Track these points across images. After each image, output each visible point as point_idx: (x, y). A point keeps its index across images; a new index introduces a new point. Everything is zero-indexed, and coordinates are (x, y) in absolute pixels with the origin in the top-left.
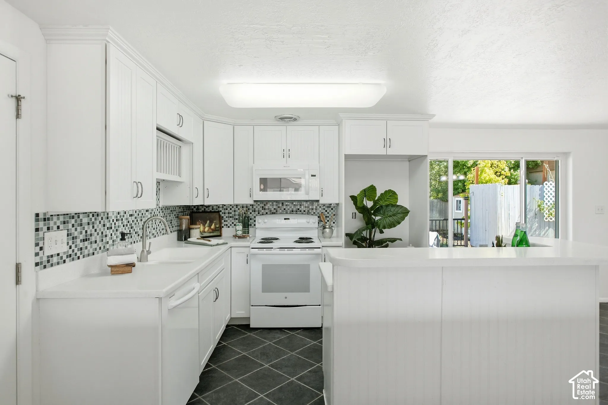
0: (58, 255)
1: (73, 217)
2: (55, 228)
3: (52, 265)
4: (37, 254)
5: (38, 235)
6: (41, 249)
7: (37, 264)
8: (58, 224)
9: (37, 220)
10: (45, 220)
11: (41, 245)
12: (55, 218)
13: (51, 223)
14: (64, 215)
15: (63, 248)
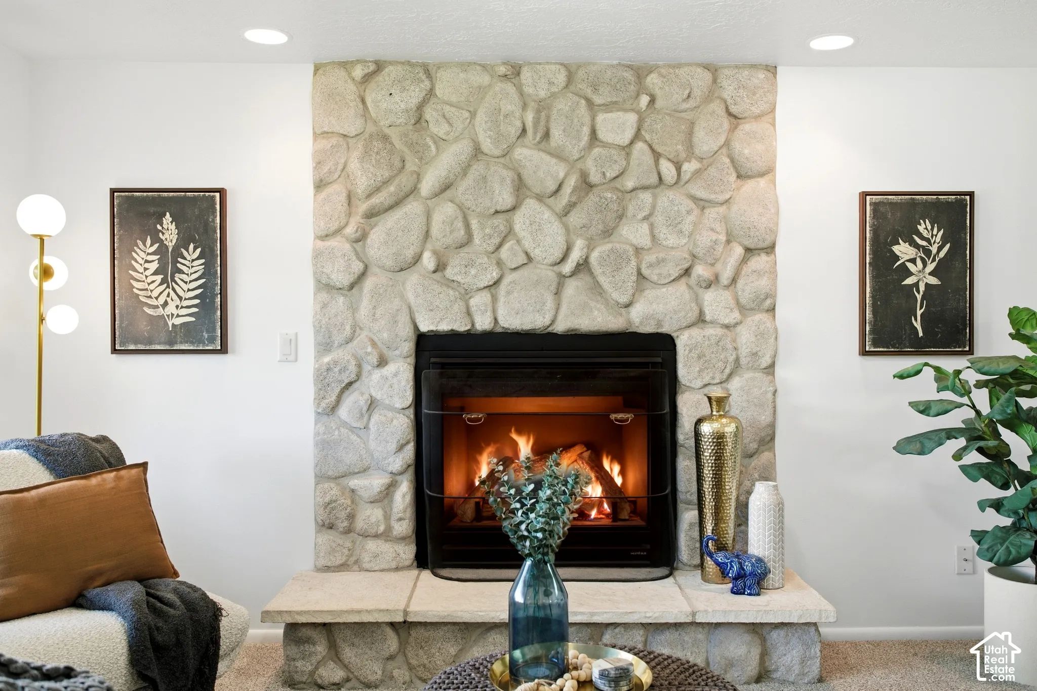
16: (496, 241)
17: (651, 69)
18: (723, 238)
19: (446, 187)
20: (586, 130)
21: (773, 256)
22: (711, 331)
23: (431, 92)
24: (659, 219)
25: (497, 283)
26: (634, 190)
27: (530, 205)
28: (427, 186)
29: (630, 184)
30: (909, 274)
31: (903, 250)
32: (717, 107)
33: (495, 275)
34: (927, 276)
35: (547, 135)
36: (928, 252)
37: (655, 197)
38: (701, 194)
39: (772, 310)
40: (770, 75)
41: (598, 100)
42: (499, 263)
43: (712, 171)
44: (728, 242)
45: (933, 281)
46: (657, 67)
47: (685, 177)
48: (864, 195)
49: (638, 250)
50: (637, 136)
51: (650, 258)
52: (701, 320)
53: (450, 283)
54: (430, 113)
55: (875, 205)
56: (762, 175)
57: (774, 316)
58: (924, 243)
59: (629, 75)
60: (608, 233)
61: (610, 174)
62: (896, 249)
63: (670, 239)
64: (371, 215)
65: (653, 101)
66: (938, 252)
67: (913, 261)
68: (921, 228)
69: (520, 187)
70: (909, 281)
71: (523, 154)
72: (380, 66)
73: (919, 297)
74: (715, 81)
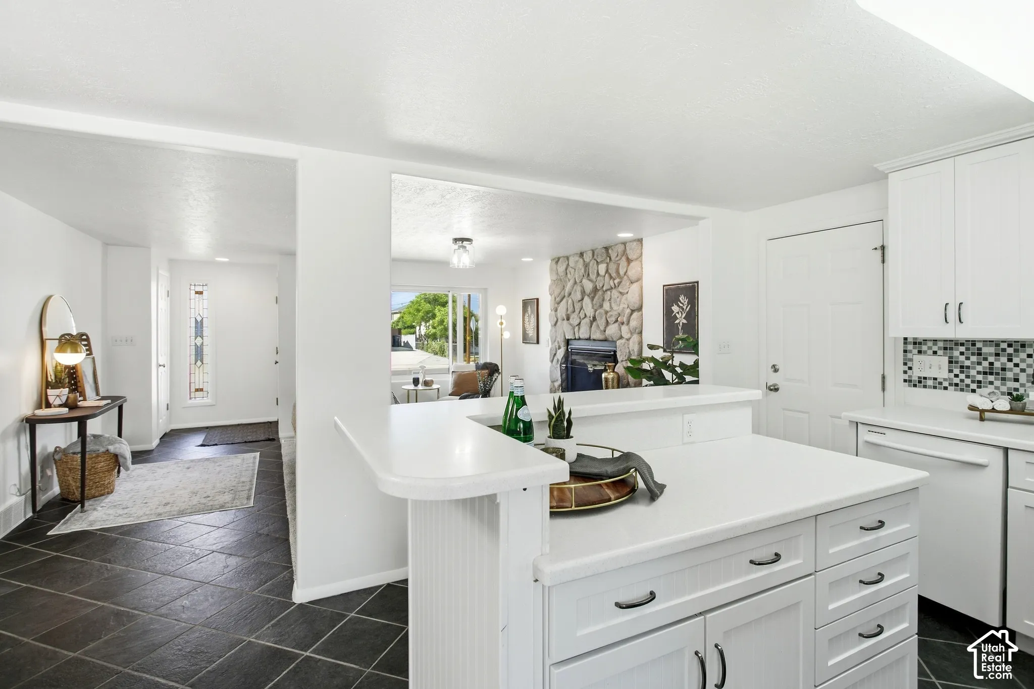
0: (935, 379)
1: (962, 344)
2: (930, 352)
3: (925, 387)
4: (905, 372)
5: (906, 356)
6: (910, 368)
7: (905, 381)
8: (935, 348)
9: (905, 343)
10: (915, 343)
11: (909, 364)
12: (930, 344)
13: (924, 348)
14: (944, 341)
15: (943, 374)
16: (579, 310)
17: (610, 247)
18: (626, 306)
19: (570, 294)
20: (596, 271)
21: (641, 312)
22: (623, 341)
23: (568, 264)
24: (612, 300)
25: (580, 324)
26: (606, 291)
27: (586, 299)
28: (566, 295)
29: (604, 289)
30: (677, 318)
31: (675, 308)
32: (624, 259)
33: (578, 321)
34: (683, 319)
35: (589, 275)
36: (683, 309)
37: (611, 292)
38: (621, 290)
39: (641, 333)
40: (639, 243)
41: (599, 261)
42: (580, 318)
43: (623, 283)
44: (628, 307)
45: (685, 321)
46: (612, 246)
47: (616, 285)
48: (664, 286)
49: (606, 312)
50: (607, 271)
51: (609, 314)
52: (621, 337)
53: (571, 325)
54: (568, 271)
55: (667, 290)
56: (637, 281)
57: (642, 336)
58: (681, 305)
59: (604, 250)
60: (601, 306)
61: (601, 286)
62: (673, 308)
63: (615, 308)
64: (559, 303)
65: (610, 259)
66: (686, 308)
67: (678, 313)
68: (680, 299)
69: (583, 293)
70: (677, 322)
71: (585, 281)
72: (559, 259)
73: (680, 328)
74: (625, 247)
